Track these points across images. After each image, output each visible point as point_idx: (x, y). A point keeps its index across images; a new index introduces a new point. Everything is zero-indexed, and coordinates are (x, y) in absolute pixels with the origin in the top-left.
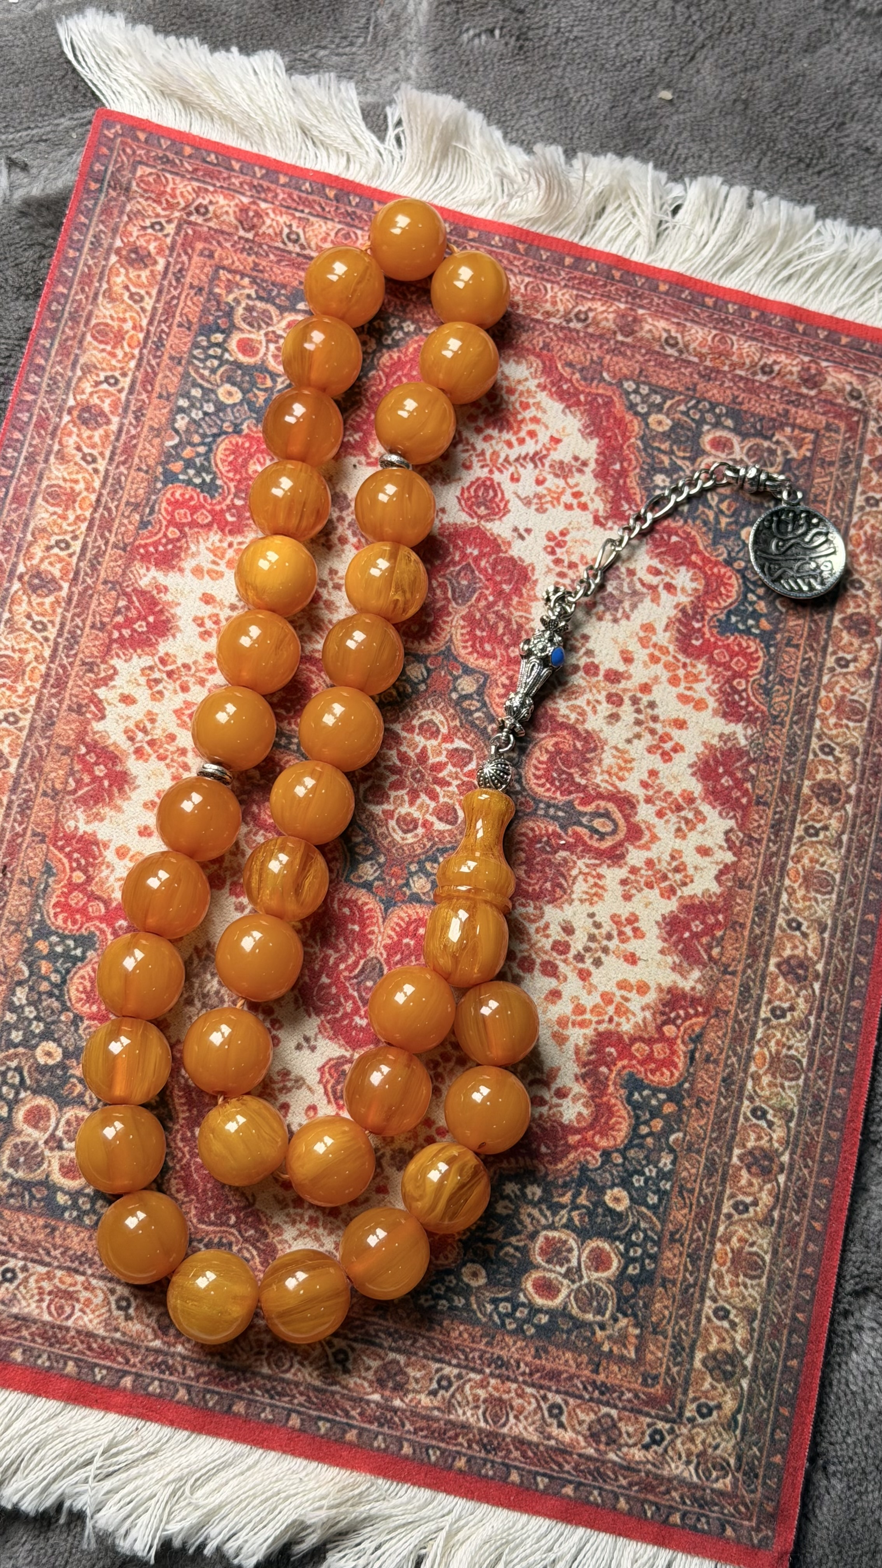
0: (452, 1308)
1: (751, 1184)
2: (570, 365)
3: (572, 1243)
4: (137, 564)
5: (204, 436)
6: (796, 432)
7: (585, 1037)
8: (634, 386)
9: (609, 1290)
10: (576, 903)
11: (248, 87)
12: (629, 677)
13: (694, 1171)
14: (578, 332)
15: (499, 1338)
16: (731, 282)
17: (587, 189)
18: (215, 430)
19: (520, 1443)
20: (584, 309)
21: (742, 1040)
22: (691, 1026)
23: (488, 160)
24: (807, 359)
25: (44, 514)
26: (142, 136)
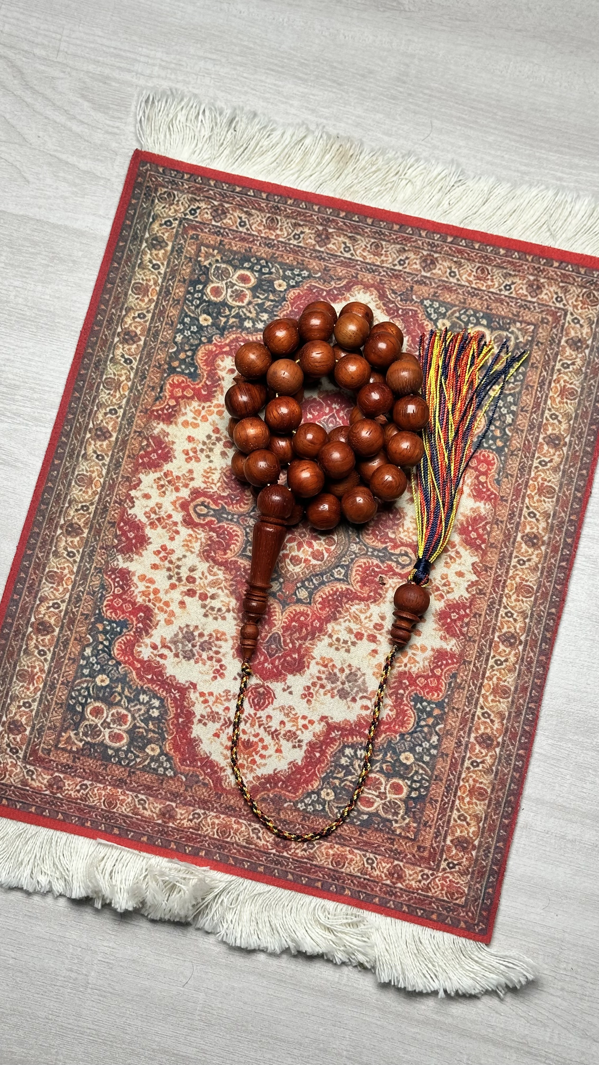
1: (135, 327)
2: (205, 784)
5: (421, 732)
6: (69, 748)
9: (212, 278)
14: (199, 808)
18: (415, 735)
22: (161, 404)
24: (59, 795)
25: (510, 680)
26: (462, 925)
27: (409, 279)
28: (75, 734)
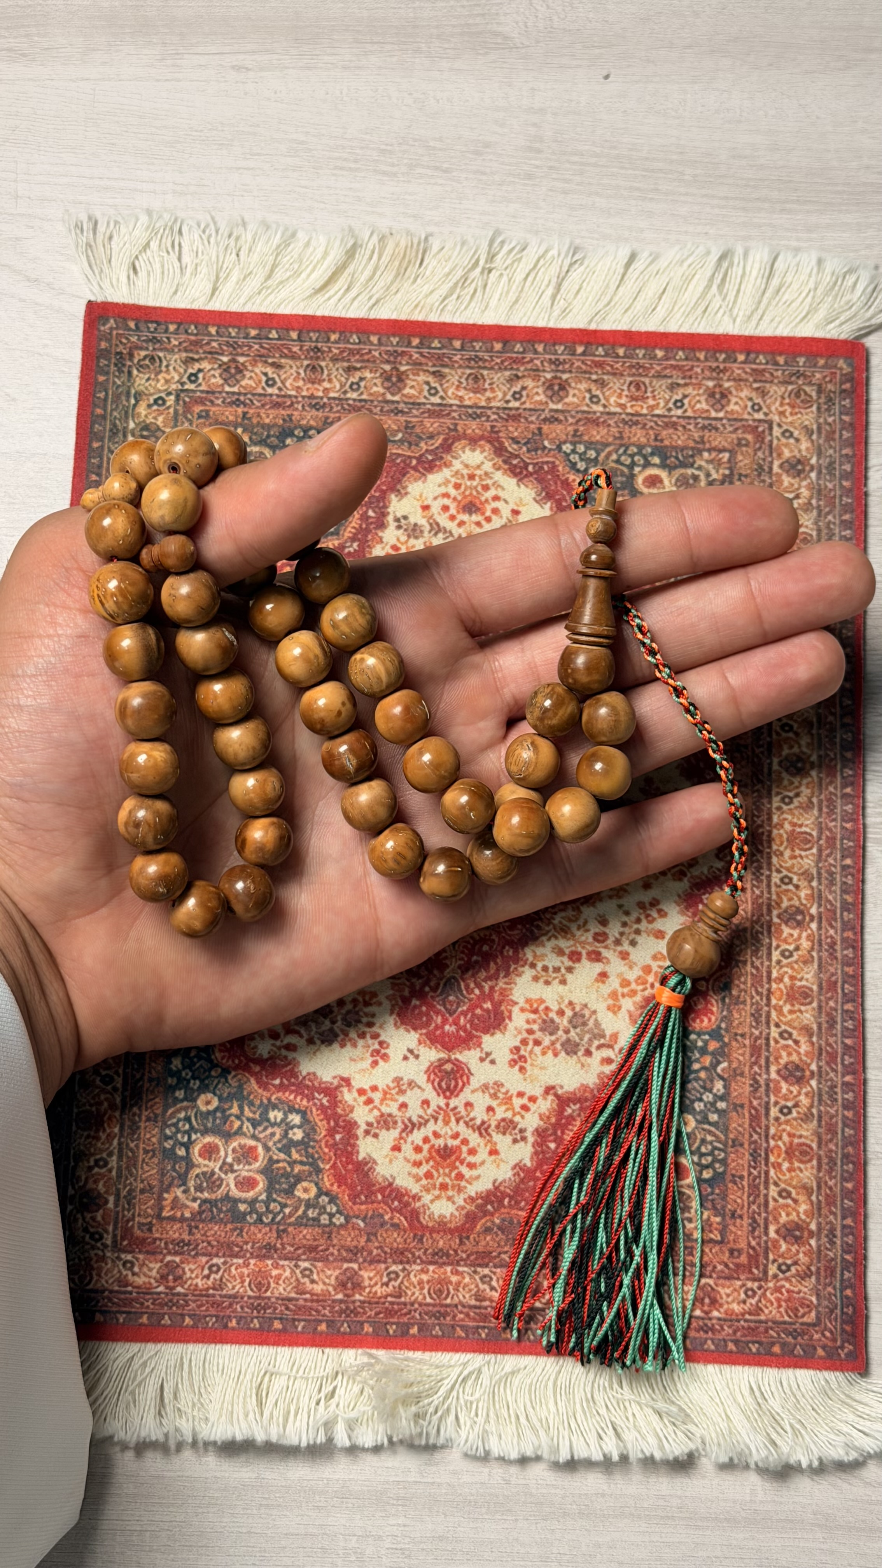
2: (396, 1226)
6: (179, 1214)
8: (334, 1220)
14: (394, 1262)
20: (393, 1283)
24: (179, 1289)
25: (809, 977)
26: (820, 1352)
27: (533, 418)
28: (184, 1192)
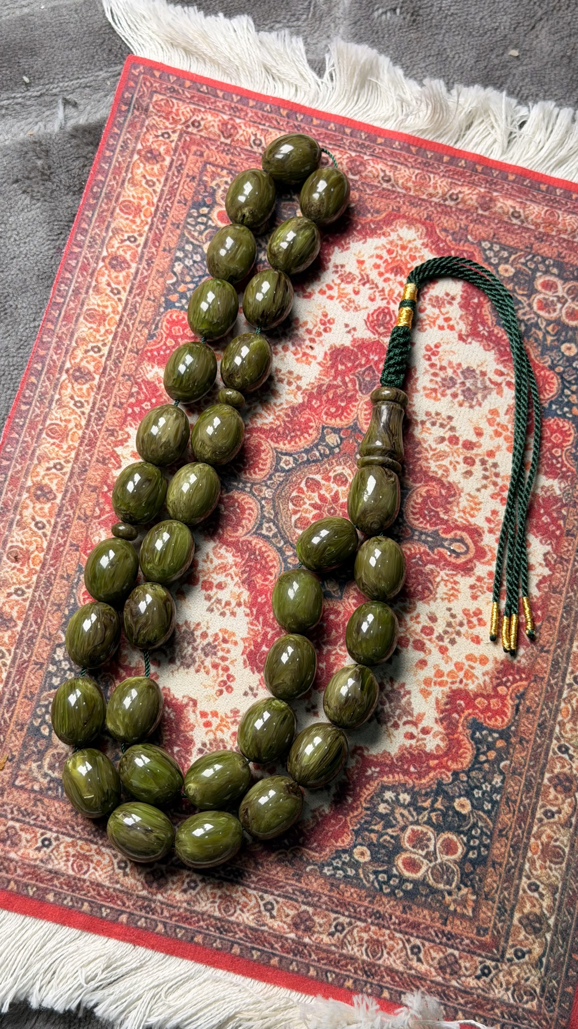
0: (346, 876)
3: (430, 834)
4: (145, 363)
7: (443, 693)
10: (439, 600)
11: (229, 40)
12: (480, 446)
13: (517, 788)
15: (378, 898)
16: (559, 174)
17: (460, 109)
19: (391, 971)
21: (553, 698)
23: (392, 89)
